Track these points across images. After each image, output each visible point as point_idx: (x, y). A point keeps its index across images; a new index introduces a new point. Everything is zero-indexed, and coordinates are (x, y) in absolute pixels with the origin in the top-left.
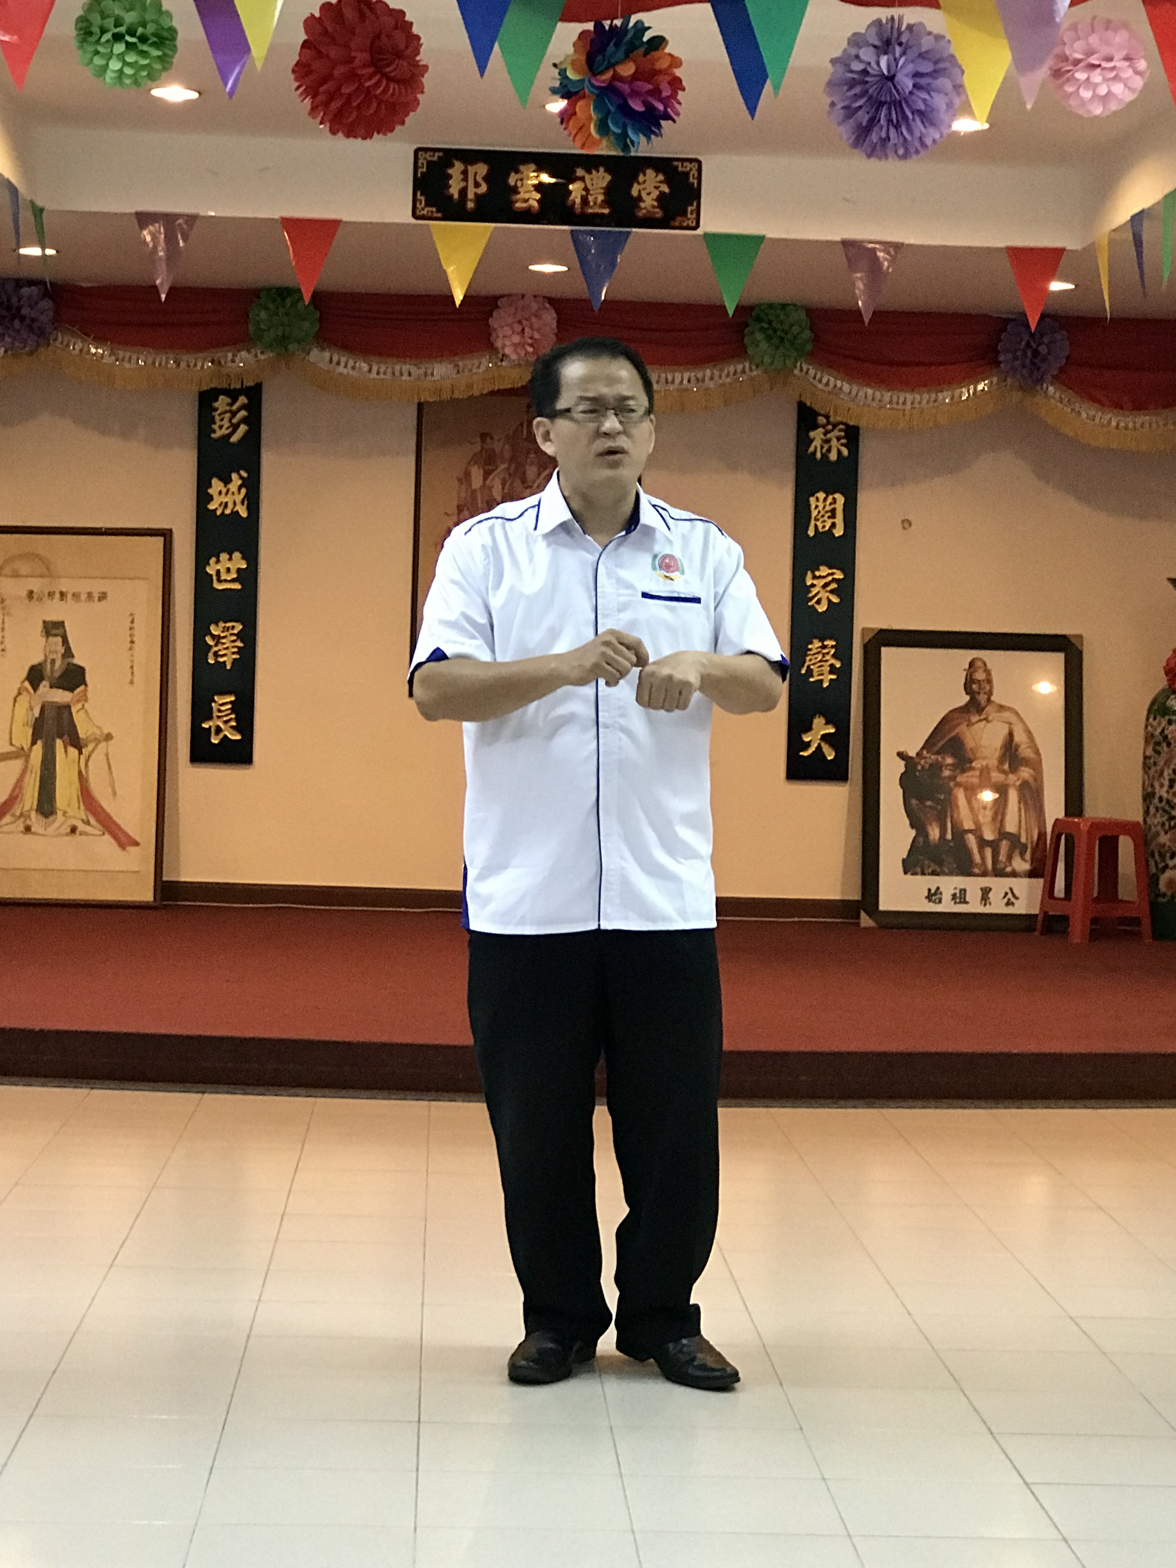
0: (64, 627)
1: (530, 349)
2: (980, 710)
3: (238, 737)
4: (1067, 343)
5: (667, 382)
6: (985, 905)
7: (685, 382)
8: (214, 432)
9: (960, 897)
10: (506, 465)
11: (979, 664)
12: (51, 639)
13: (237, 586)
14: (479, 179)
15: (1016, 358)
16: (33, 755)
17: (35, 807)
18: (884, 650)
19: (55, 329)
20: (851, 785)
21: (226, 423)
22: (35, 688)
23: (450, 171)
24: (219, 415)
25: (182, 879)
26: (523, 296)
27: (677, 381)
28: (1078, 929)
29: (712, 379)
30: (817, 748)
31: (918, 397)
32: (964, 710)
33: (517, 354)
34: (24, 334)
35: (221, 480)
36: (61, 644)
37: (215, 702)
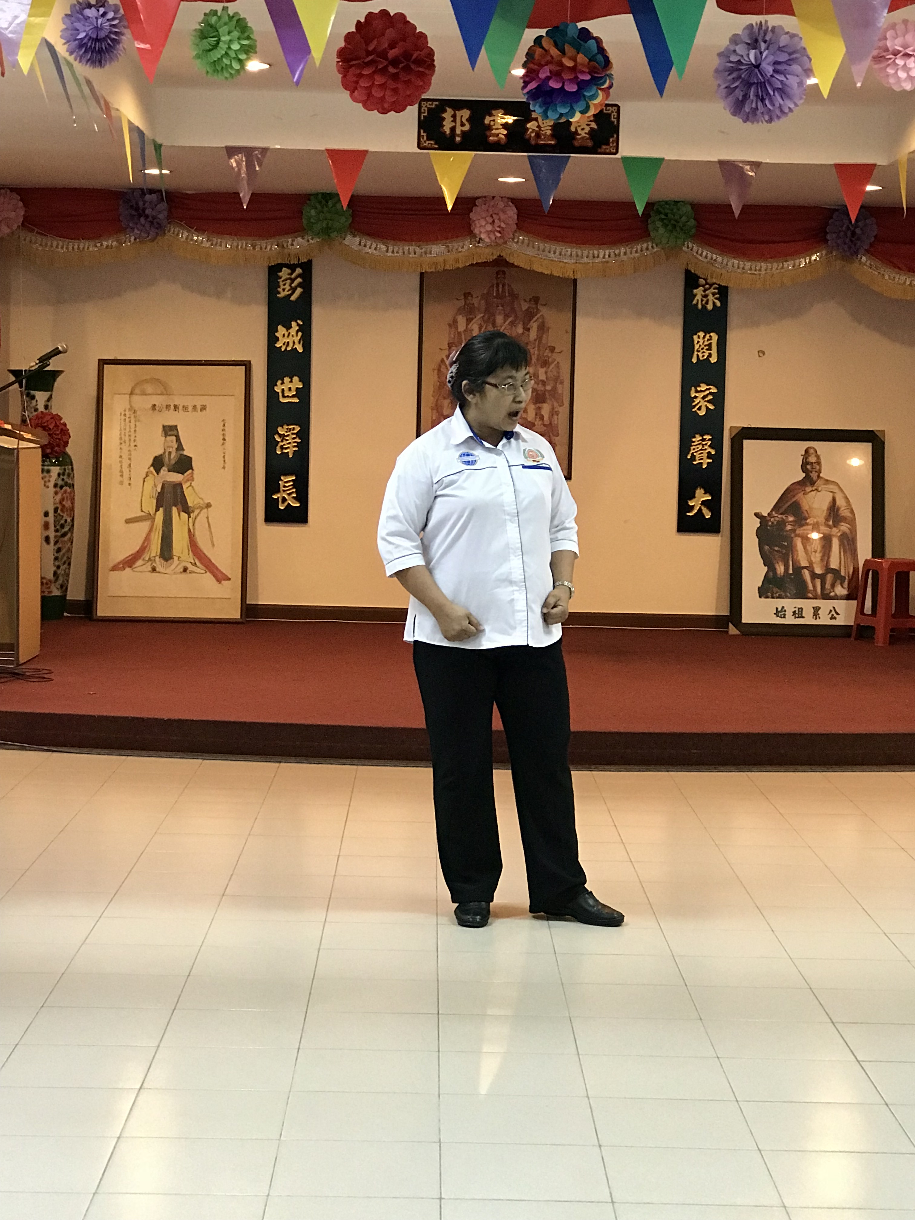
0: (177, 430)
1: (498, 235)
2: (813, 483)
3: (298, 505)
4: (875, 227)
5: (594, 257)
6: (816, 619)
7: (607, 256)
8: (279, 293)
9: (798, 613)
10: (482, 315)
11: (812, 451)
12: (168, 438)
13: (297, 400)
14: (464, 120)
15: (838, 237)
16: (156, 520)
17: (158, 554)
18: (745, 442)
19: (169, 223)
20: (722, 536)
21: (287, 287)
22: (158, 472)
23: (444, 115)
24: (283, 281)
25: (260, 603)
26: (493, 197)
27: (601, 255)
28: (881, 635)
29: (625, 254)
30: (698, 510)
31: (769, 265)
32: (801, 484)
33: (489, 237)
34: (147, 226)
35: (284, 326)
36: (175, 441)
37: (282, 480)
